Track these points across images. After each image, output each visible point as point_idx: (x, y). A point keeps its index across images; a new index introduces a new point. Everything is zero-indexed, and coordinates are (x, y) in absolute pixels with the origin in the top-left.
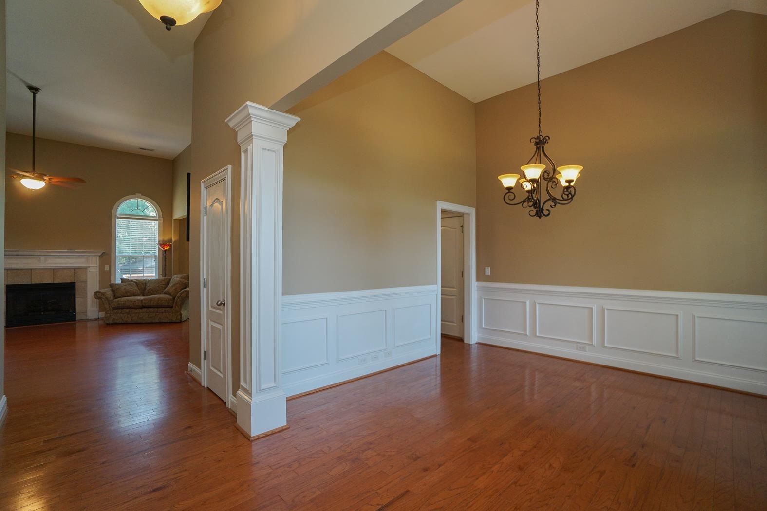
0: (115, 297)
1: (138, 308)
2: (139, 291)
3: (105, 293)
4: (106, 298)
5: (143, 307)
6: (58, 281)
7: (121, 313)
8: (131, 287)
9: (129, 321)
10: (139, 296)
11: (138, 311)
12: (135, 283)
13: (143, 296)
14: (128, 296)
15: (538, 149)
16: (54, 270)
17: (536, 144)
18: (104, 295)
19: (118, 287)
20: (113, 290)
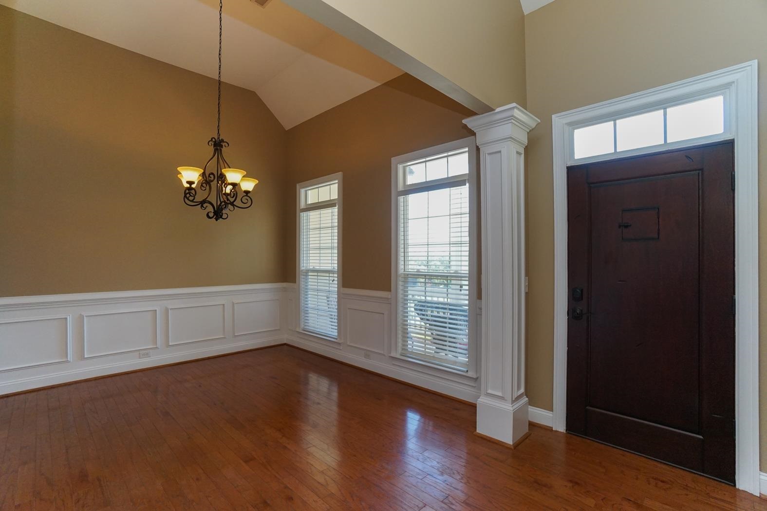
15: (216, 150)
17: (215, 145)
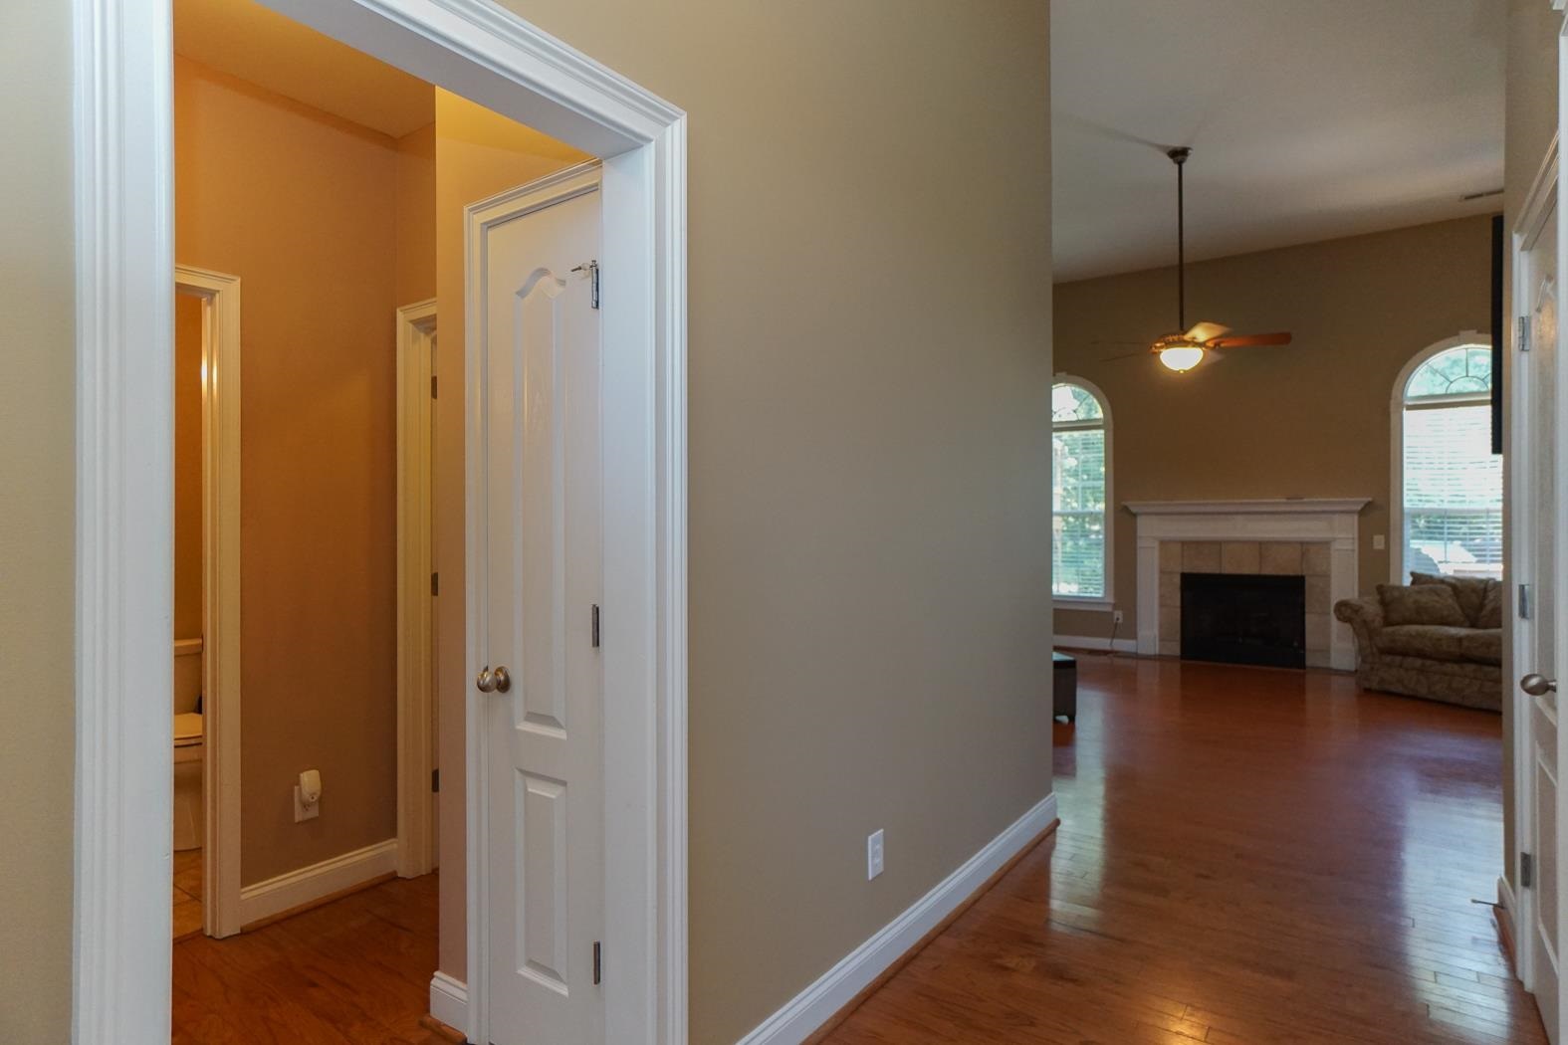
0: (1388, 622)
1: (1448, 661)
2: (1460, 611)
3: (1362, 607)
4: (1365, 622)
5: (1463, 659)
6: (1269, 570)
7: (1401, 666)
8: (1436, 598)
9: (1423, 691)
10: (1461, 625)
11: (1450, 667)
12: (1449, 589)
13: (1473, 626)
14: (1423, 624)
16: (1262, 546)
18: (1356, 612)
19: (1396, 594)
20: (1384, 603)
